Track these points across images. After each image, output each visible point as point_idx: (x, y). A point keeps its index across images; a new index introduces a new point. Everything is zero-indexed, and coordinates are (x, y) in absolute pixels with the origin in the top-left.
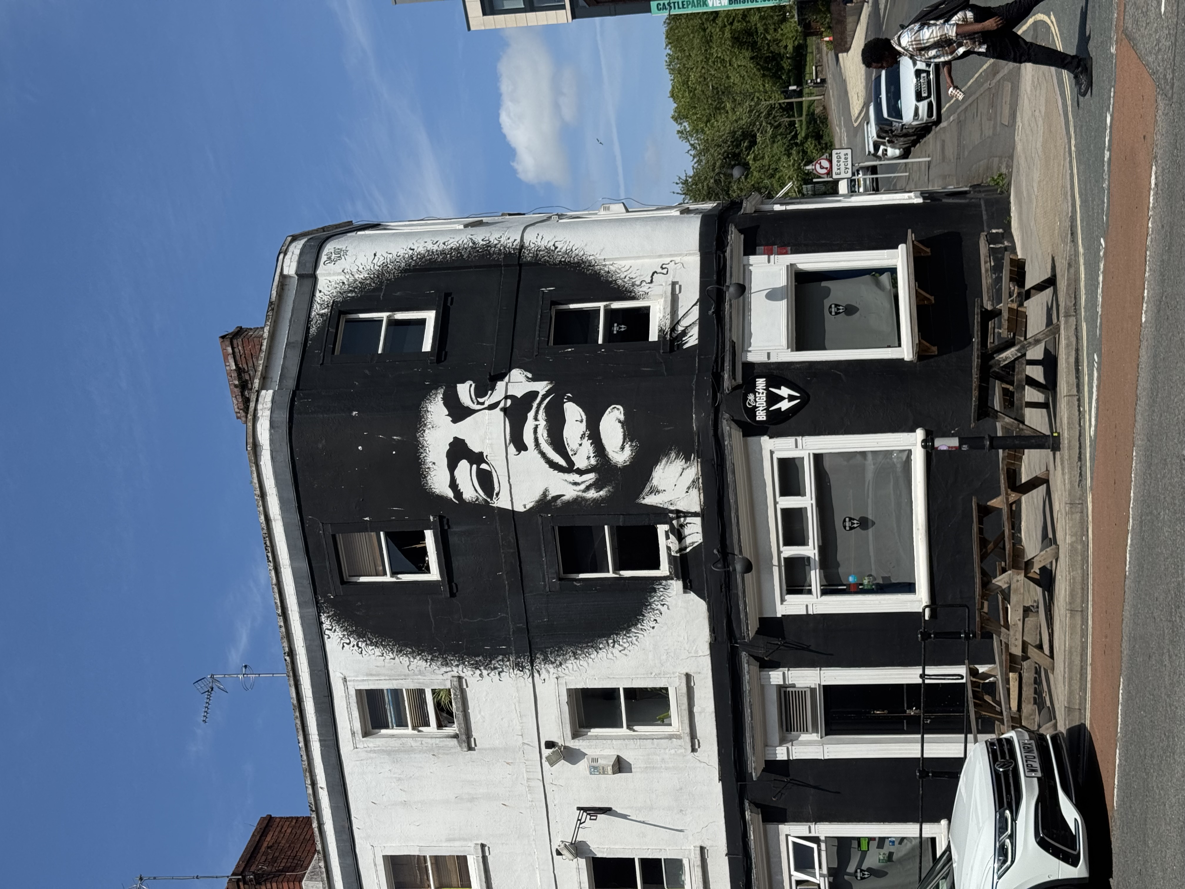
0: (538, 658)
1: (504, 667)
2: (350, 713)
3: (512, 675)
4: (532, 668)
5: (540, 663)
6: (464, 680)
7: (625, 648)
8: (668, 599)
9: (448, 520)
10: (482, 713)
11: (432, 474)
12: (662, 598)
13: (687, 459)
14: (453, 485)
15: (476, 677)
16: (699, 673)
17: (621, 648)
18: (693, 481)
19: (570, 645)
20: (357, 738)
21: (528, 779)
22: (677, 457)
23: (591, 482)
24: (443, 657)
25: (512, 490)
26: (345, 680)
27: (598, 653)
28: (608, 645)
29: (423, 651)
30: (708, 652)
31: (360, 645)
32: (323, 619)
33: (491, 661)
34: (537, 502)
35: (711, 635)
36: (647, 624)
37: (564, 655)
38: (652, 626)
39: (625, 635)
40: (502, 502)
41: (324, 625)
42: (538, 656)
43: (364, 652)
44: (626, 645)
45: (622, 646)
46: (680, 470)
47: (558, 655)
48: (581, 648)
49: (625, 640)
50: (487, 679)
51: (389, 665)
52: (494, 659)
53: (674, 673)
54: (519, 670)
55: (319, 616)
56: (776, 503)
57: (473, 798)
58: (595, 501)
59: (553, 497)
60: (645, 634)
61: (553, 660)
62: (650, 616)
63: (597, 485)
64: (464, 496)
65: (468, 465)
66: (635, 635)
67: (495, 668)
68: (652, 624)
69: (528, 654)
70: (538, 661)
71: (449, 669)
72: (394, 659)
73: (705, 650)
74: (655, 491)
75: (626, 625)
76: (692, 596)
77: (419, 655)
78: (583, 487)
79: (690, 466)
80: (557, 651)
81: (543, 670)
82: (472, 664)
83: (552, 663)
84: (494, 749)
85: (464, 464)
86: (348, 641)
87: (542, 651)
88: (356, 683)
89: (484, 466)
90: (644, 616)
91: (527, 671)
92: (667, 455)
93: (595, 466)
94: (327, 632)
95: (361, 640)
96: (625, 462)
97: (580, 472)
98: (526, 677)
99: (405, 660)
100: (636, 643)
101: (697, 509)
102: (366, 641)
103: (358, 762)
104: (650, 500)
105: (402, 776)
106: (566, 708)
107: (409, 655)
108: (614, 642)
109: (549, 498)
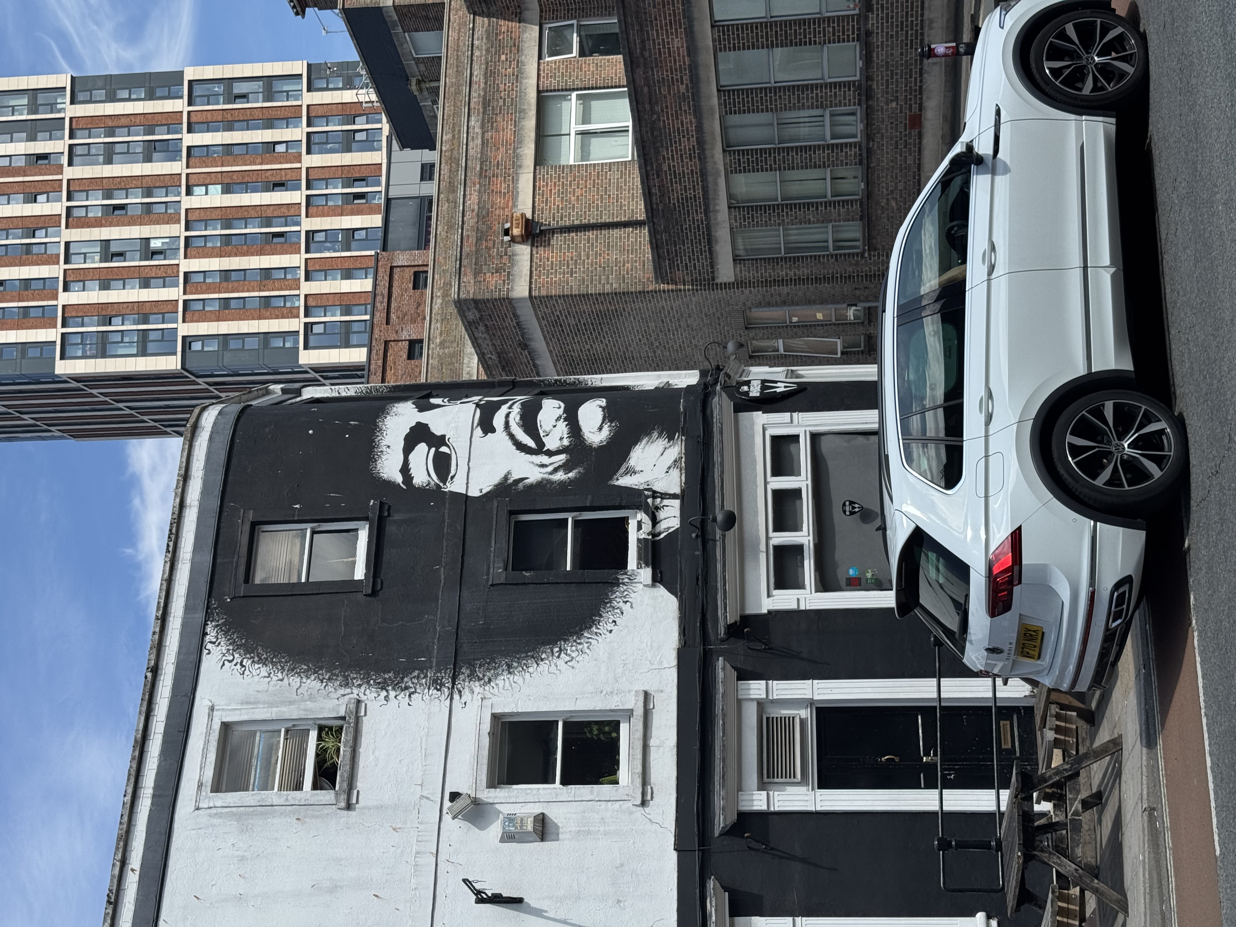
0: (463, 673)
1: (418, 687)
2: (204, 756)
3: (426, 697)
4: (453, 687)
5: (464, 680)
6: (363, 705)
7: (573, 658)
8: (632, 595)
9: (389, 507)
10: (377, 753)
11: (384, 457)
12: (626, 593)
13: (671, 438)
14: (405, 470)
15: (380, 700)
16: (662, 691)
17: (568, 658)
18: (675, 461)
19: (505, 654)
20: (204, 793)
21: (417, 853)
22: (660, 436)
23: (560, 463)
24: (344, 676)
25: (470, 474)
26: (212, 709)
27: (538, 665)
28: (553, 655)
29: (321, 668)
30: (674, 663)
31: (244, 663)
32: (208, 629)
33: (402, 679)
34: (496, 486)
35: (680, 640)
36: (604, 626)
37: (495, 668)
38: (609, 629)
39: (575, 641)
40: (456, 486)
41: (208, 637)
42: (463, 670)
43: (247, 672)
44: (574, 655)
45: (569, 655)
46: (661, 449)
47: (488, 669)
48: (518, 659)
49: (574, 648)
50: (393, 702)
51: (274, 689)
52: (407, 676)
53: (629, 691)
54: (436, 688)
55: (206, 624)
56: (766, 483)
57: (336, 887)
58: (562, 483)
59: (514, 481)
60: (600, 640)
61: (481, 676)
62: (608, 616)
63: (566, 467)
64: (414, 482)
65: (427, 448)
66: (587, 640)
67: (407, 688)
68: (610, 626)
69: (452, 666)
70: (462, 677)
71: (349, 690)
72: (282, 680)
73: (671, 659)
74: (631, 472)
75: (577, 629)
76: (662, 591)
77: (315, 672)
78: (550, 469)
79: (674, 445)
80: (489, 664)
81: (467, 690)
82: (379, 683)
83: (480, 679)
84: (380, 808)
85: (422, 448)
86: (231, 658)
87: (470, 664)
88: (224, 713)
89: (444, 449)
90: (601, 616)
91: (446, 690)
92: (648, 434)
93: (568, 447)
94: (209, 646)
95: (248, 656)
96: (602, 442)
97: (550, 453)
98: (443, 698)
99: (295, 681)
100: (588, 651)
101: (677, 490)
102: (253, 658)
103: (194, 832)
104: (624, 481)
105: (246, 854)
106: (486, 741)
107: (302, 675)
108: (561, 650)
109: (510, 481)
